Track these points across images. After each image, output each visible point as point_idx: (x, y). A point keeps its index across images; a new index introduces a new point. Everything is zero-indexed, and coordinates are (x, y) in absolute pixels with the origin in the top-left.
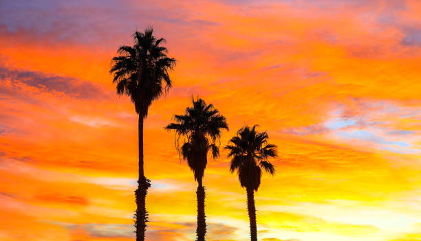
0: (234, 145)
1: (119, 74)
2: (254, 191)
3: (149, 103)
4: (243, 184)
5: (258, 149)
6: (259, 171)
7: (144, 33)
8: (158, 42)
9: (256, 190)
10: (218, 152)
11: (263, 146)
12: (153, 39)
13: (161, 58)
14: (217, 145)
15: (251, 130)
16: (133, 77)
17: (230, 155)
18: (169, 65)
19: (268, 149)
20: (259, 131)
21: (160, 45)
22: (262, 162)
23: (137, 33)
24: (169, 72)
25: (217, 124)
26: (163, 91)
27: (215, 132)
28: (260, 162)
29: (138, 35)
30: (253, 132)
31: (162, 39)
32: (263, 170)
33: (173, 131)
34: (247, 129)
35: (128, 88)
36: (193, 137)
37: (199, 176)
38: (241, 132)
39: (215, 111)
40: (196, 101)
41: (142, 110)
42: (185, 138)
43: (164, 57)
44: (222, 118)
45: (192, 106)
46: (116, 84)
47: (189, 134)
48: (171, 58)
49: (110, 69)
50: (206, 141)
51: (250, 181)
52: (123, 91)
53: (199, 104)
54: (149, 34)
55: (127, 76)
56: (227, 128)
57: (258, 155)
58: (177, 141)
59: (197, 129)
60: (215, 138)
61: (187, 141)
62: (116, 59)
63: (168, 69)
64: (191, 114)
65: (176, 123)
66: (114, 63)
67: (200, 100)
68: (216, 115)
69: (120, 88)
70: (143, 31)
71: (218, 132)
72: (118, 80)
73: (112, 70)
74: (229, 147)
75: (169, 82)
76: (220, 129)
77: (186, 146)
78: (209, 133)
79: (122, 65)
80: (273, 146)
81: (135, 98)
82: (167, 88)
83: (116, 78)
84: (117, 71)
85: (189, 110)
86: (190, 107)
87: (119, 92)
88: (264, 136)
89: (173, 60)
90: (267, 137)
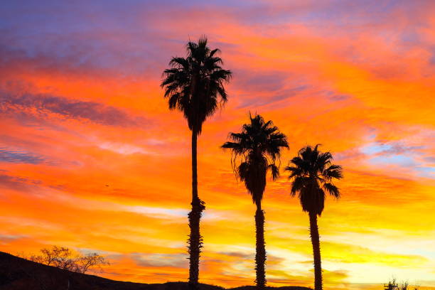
0: (295, 166)
1: (170, 88)
2: (318, 216)
3: (204, 119)
4: (305, 209)
5: (321, 171)
6: (322, 194)
7: (198, 44)
8: (213, 52)
9: (320, 214)
10: (278, 173)
11: (327, 167)
12: (207, 50)
13: (215, 70)
14: (277, 165)
15: (313, 149)
16: (186, 91)
17: (291, 177)
18: (224, 78)
19: (332, 170)
20: (322, 151)
21: (214, 56)
22: (325, 184)
23: (190, 43)
24: (225, 85)
25: (276, 143)
26: (218, 105)
27: (274, 151)
28: (323, 184)
29: (191, 46)
30: (316, 152)
31: (216, 50)
32: (327, 193)
33: (229, 150)
34: (309, 149)
35: (181, 102)
36: (251, 156)
37: (257, 199)
38: (302, 152)
39: (275, 129)
40: (253, 117)
41: (196, 126)
42: (242, 158)
43: (219, 70)
44: (282, 136)
45: (249, 123)
46: (168, 99)
47: (247, 153)
48: (226, 70)
49: (161, 83)
50: (264, 161)
51: (313, 204)
52: (175, 106)
53: (257, 121)
54: (203, 44)
55: (179, 90)
56: (287, 146)
57: (321, 177)
58: (233, 162)
59: (255, 149)
60: (274, 157)
61: (244, 161)
62: (168, 71)
63: (224, 82)
64: (248, 132)
65: (232, 141)
66: (166, 77)
67: (258, 116)
68: (275, 132)
69: (172, 103)
70: (196, 41)
71: (277, 151)
72: (170, 94)
73: (164, 84)
74: (289, 169)
75: (224, 97)
76: (280, 148)
77: (243, 166)
78: (269, 151)
79: (174, 78)
80: (337, 167)
81: (188, 114)
82: (223, 102)
83: (167, 93)
84: (168, 85)
85: (246, 127)
86: (247, 124)
87: (171, 107)
88: (328, 156)
89: (228, 72)
90: (330, 157)
